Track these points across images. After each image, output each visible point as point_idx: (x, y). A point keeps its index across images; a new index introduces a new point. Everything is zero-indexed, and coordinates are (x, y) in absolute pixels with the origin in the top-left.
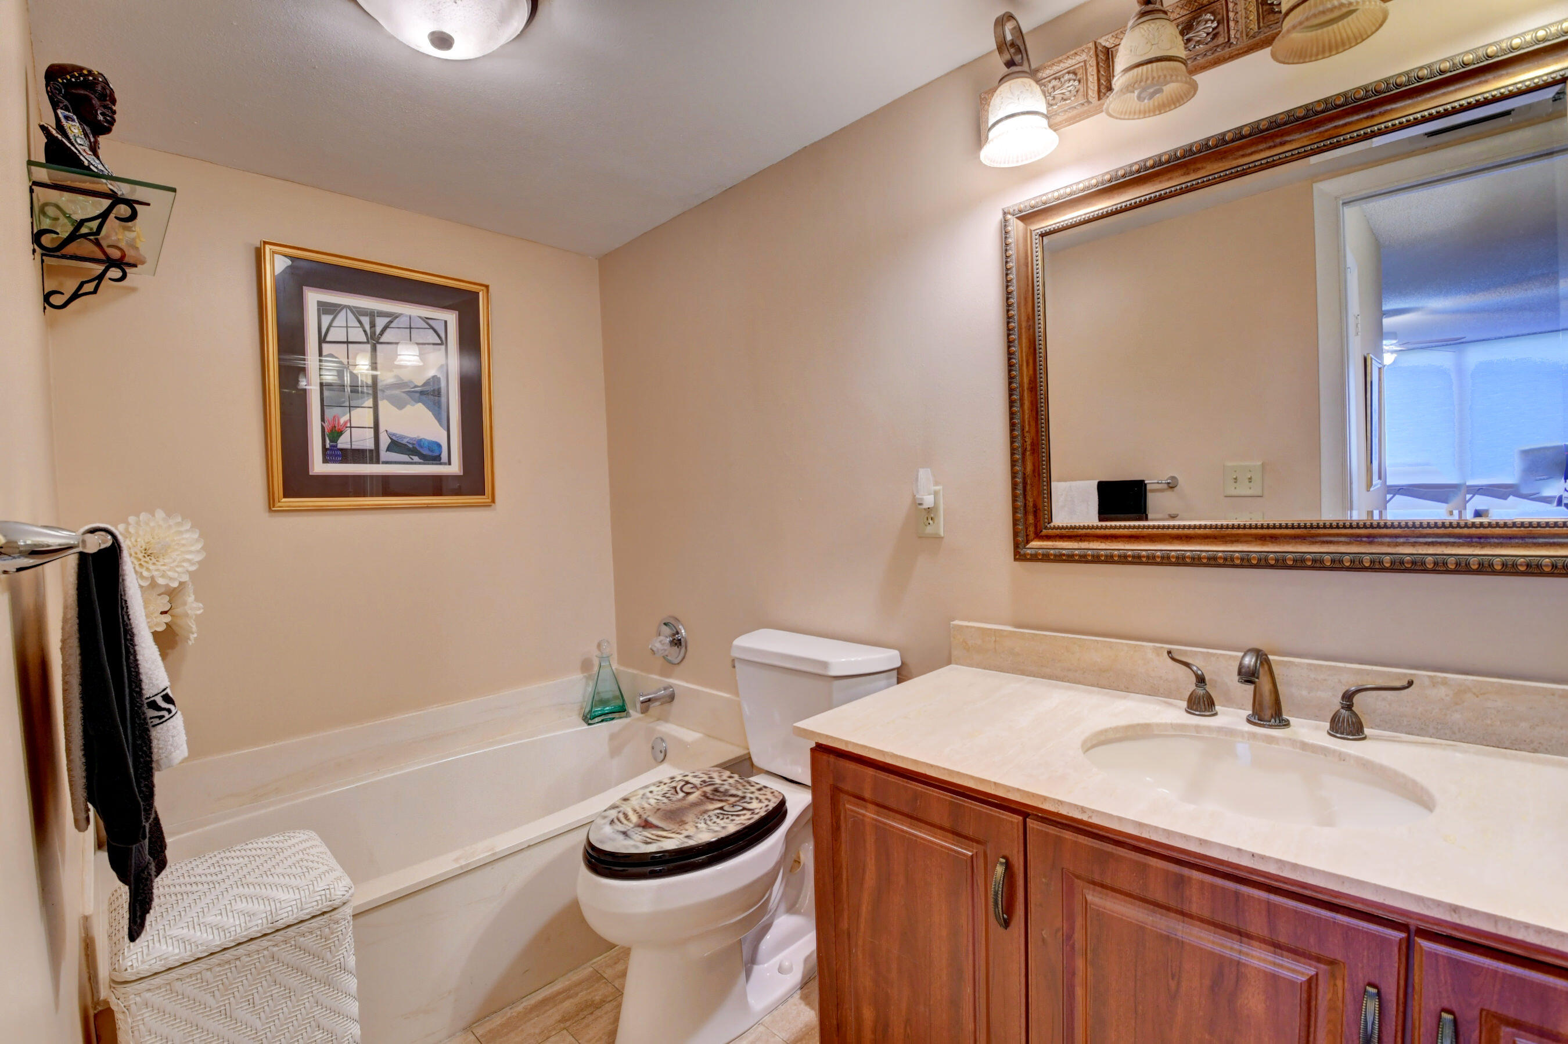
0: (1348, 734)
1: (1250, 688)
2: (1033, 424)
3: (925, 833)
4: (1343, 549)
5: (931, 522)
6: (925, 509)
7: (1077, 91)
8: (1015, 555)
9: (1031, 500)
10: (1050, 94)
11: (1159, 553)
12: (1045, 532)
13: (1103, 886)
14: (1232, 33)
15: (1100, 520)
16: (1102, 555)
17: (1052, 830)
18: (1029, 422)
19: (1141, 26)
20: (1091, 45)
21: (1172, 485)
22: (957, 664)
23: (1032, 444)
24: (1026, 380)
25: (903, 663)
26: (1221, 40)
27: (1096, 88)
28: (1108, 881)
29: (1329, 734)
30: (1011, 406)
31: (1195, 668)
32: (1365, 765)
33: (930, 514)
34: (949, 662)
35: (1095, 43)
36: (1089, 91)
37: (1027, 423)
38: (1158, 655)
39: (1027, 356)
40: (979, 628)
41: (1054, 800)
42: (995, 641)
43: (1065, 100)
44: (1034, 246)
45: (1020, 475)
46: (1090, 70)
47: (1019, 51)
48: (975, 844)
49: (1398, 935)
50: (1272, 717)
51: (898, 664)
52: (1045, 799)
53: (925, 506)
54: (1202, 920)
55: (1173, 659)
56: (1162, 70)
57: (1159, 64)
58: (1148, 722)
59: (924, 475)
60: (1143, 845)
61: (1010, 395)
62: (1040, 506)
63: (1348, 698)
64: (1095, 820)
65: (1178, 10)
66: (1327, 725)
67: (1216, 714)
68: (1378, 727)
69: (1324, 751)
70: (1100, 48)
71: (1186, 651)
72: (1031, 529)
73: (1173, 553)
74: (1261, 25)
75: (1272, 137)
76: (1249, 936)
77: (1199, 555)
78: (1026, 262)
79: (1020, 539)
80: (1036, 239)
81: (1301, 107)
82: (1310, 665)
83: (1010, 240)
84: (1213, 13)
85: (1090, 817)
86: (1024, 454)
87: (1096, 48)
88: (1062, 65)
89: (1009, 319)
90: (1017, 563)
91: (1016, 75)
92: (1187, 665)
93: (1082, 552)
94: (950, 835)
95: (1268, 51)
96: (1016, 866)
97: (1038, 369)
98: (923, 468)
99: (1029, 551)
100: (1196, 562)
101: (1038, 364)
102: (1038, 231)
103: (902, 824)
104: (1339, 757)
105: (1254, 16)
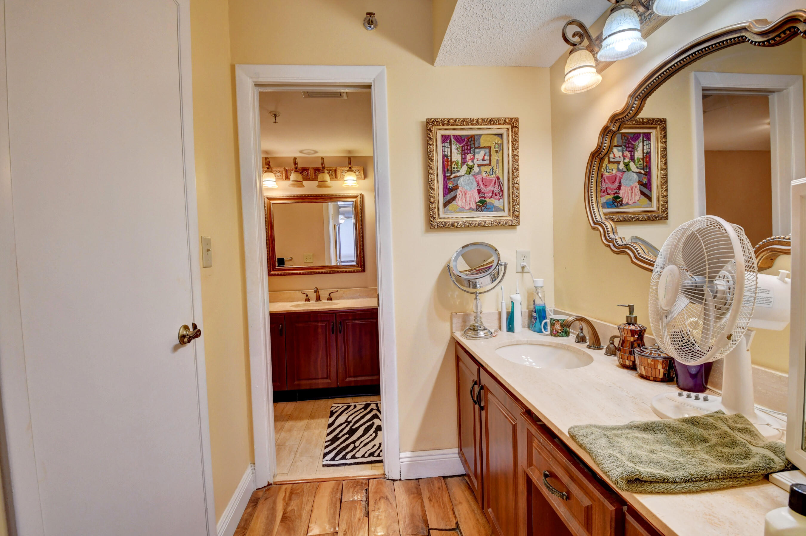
0: (330, 300)
1: (315, 294)
4: (328, 270)
7: (281, 177)
8: (269, 275)
12: (275, 269)
14: (310, 176)
19: (295, 173)
21: (291, 259)
23: (272, 249)
24: (270, 235)
26: (308, 177)
27: (286, 179)
29: (327, 301)
31: (306, 294)
37: (270, 244)
38: (300, 293)
39: (270, 229)
44: (271, 206)
45: (269, 256)
46: (285, 174)
47: (269, 165)
50: (319, 299)
55: (302, 293)
56: (299, 183)
58: (299, 304)
62: (274, 264)
63: (330, 294)
65: (301, 170)
66: (327, 299)
67: (310, 301)
69: (327, 303)
71: (304, 291)
72: (272, 269)
78: (270, 209)
79: (269, 271)
80: (271, 204)
82: (324, 291)
83: (266, 203)
84: (307, 171)
86: (269, 252)
87: (285, 169)
90: (269, 277)
91: (269, 171)
95: (314, 182)
99: (272, 274)
102: (271, 202)
104: (329, 303)
105: (313, 175)
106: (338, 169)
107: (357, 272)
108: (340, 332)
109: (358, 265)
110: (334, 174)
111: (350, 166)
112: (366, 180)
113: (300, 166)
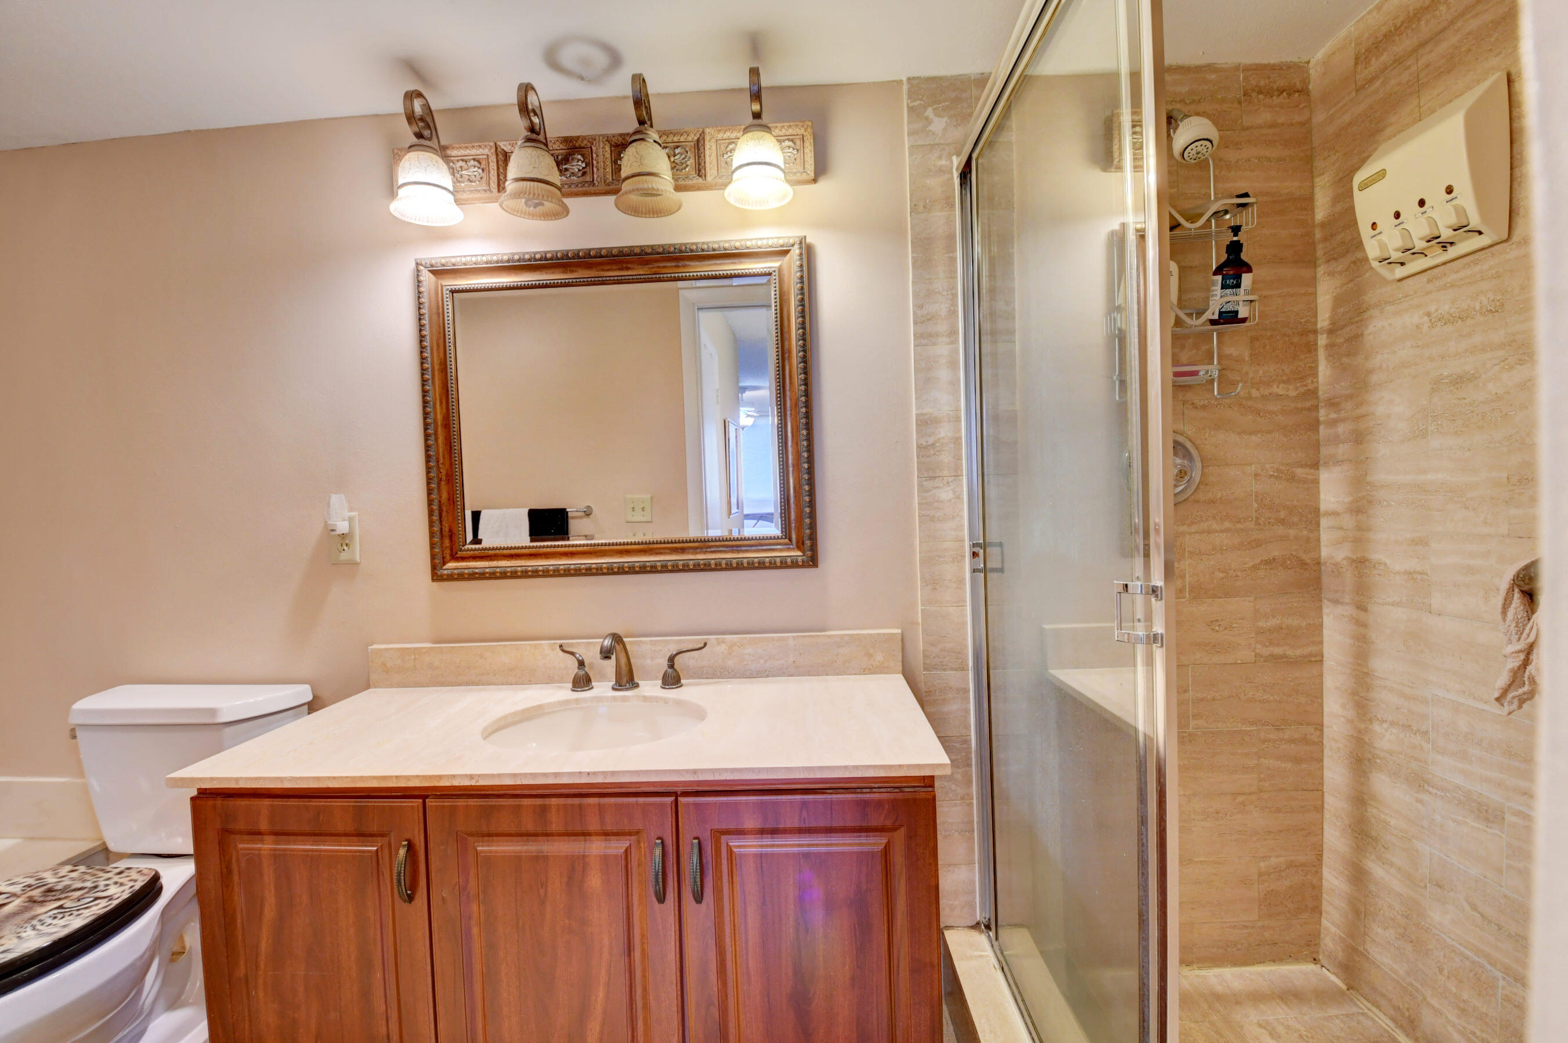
0: (671, 685)
2: (447, 456)
3: (329, 845)
4: (667, 558)
5: (345, 548)
6: (339, 535)
7: (481, 178)
8: (433, 576)
9: (447, 525)
10: (458, 171)
11: (551, 568)
12: (460, 554)
13: (489, 835)
14: (595, 176)
15: (532, 541)
16: (508, 572)
17: (447, 803)
18: (444, 455)
19: (526, 149)
20: (492, 144)
21: (588, 513)
22: (375, 687)
23: (447, 475)
24: (439, 417)
25: (315, 697)
26: (588, 178)
27: (496, 181)
28: (493, 829)
29: (662, 687)
30: (426, 440)
31: (577, 656)
32: (678, 703)
33: (345, 539)
34: (368, 686)
35: (496, 144)
36: (491, 182)
37: (441, 455)
38: (553, 650)
39: (440, 395)
40: (398, 649)
41: (448, 776)
42: (415, 659)
43: (471, 182)
44: (445, 299)
45: (436, 502)
46: (491, 164)
47: (428, 127)
48: (379, 838)
49: (670, 800)
50: (627, 682)
51: (310, 698)
52: (440, 777)
53: (339, 531)
54: (560, 835)
55: (564, 651)
56: (542, 190)
57: (539, 184)
58: (540, 703)
59: (337, 500)
60: (519, 792)
61: (426, 429)
62: (455, 531)
63: (671, 660)
64: (482, 783)
65: (558, 143)
66: (660, 682)
67: (592, 688)
68: (692, 677)
69: (658, 698)
70: (499, 149)
71: (572, 644)
72: (448, 552)
73: (562, 567)
74: (614, 177)
75: (621, 262)
76: (589, 834)
77: (580, 567)
78: (439, 312)
79: (437, 561)
80: (447, 295)
81: (638, 246)
82: (651, 641)
83: (422, 289)
84: (583, 156)
85: (477, 781)
86: (439, 484)
87: (496, 148)
88: (468, 151)
89: (423, 360)
90: (435, 584)
91: (422, 148)
92: (572, 654)
93: (492, 570)
94: (355, 838)
95: (613, 198)
96: (418, 844)
97: (451, 408)
98: (336, 494)
99: (445, 572)
100: (578, 572)
101: (450, 404)
102: (448, 287)
103: (304, 844)
104: (666, 701)
105: (609, 169)
106: (707, 138)
107: (783, 565)
108: (699, 898)
109: (790, 540)
110: (691, 162)
111: (756, 107)
112: (823, 185)
113: (556, 127)
